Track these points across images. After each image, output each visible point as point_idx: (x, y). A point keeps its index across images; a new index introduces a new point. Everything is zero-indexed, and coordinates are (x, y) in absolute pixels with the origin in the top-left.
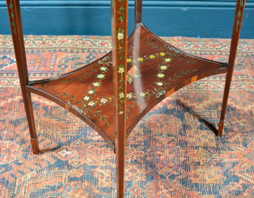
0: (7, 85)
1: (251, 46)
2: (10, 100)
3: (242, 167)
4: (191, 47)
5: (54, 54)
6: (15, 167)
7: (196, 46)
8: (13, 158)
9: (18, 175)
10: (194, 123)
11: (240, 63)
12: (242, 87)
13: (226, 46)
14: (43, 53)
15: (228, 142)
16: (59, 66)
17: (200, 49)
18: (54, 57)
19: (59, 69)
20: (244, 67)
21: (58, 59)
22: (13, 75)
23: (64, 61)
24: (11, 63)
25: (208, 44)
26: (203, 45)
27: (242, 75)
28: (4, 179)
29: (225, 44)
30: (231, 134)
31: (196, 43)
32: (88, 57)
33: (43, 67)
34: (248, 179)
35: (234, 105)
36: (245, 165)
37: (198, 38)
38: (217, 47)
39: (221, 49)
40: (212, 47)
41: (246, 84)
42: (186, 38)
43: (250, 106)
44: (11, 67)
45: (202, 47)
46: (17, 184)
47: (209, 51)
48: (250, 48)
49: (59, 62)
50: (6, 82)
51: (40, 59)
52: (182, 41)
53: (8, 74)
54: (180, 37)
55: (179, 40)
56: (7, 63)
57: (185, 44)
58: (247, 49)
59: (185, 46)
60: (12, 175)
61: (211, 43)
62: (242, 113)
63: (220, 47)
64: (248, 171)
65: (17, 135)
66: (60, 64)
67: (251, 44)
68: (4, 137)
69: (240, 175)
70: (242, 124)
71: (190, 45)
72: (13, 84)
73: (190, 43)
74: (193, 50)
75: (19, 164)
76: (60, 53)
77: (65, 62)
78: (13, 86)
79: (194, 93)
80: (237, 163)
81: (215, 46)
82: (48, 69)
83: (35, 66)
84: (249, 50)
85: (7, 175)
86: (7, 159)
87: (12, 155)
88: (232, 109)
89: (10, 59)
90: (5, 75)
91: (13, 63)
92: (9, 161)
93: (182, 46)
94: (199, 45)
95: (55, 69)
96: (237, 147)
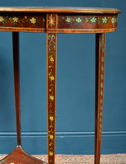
1: (105, 159)
4: (67, 160)
7: (70, 160)
13: (89, 159)
17: (72, 162)
25: (77, 158)
26: (74, 159)
29: (88, 158)
31: (70, 158)
37: (72, 155)
38: (83, 160)
39: (86, 161)
40: (80, 160)
42: (64, 155)
45: (74, 160)
47: (78, 162)
48: (105, 160)
52: (61, 157)
54: (60, 155)
55: (60, 157)
57: (63, 159)
58: (102, 160)
59: (63, 160)
61: (80, 158)
63: (85, 160)
67: (105, 158)
71: (66, 159)
73: (66, 158)
74: (68, 162)
81: (82, 159)
84: (103, 161)
93: (61, 160)
94: (72, 159)
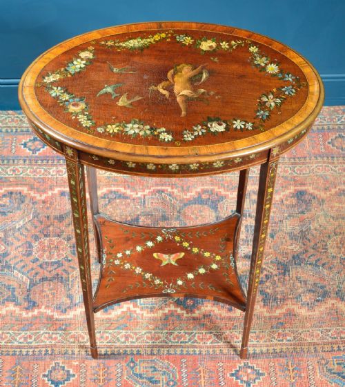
0: (43, 174)
2: (50, 193)
6: (66, 264)
8: (63, 255)
9: (70, 270)
28: (58, 275)
34: (271, 271)
36: (270, 257)
43: (282, 194)
44: (44, 152)
46: (70, 280)
50: (43, 171)
53: (42, 160)
56: (39, 147)
60: (65, 270)
64: (272, 262)
65: (63, 232)
68: (51, 233)
69: (264, 266)
72: (49, 173)
75: (70, 261)
78: (50, 176)
85: (60, 270)
86: (58, 255)
87: (61, 252)
90: (39, 162)
91: (45, 147)
92: (59, 257)
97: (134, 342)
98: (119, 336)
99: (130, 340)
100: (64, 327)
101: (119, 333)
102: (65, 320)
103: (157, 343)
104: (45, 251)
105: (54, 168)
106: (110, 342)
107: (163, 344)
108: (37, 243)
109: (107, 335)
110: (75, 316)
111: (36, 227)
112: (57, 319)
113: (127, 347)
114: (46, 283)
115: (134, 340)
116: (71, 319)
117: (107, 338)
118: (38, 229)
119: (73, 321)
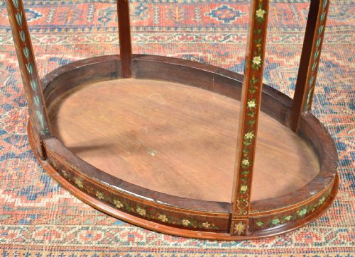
3: (349, 132)
5: (92, 6)
10: (283, 82)
11: (343, 12)
12: (347, 39)
14: (78, 5)
15: (330, 104)
16: (99, 19)
18: (92, 9)
19: (99, 22)
20: (348, 17)
21: (98, 11)
22: (38, 31)
23: (105, 14)
24: (35, 17)
27: (346, 26)
30: (333, 94)
32: (137, 8)
33: (78, 21)
35: (336, 61)
36: (353, 130)
41: (351, 36)
49: (100, 14)
51: (74, 12)
56: (30, 17)
62: (348, 70)
66: (100, 17)
69: (347, 142)
70: (347, 83)
72: (38, 41)
76: (100, 4)
77: (107, 14)
78: (38, 44)
79: (281, 47)
80: (342, 128)
82: (85, 23)
83: (67, 20)
88: (334, 66)
89: (33, 12)
91: (38, 18)
95: (94, 23)
96: (342, 109)
97: (143, 244)
98: (118, 234)
99: (136, 239)
100: (29, 219)
101: (118, 230)
102: (32, 209)
103: (182, 246)
104: (16, 122)
105: (46, 36)
106: (102, 242)
107: (192, 247)
108: (7, 113)
109: (99, 232)
110: (49, 204)
111: (9, 96)
112: (19, 208)
113: (131, 250)
114: (11, 161)
115: (144, 240)
116: (42, 208)
117: (99, 236)
118: (11, 98)
119: (45, 212)
